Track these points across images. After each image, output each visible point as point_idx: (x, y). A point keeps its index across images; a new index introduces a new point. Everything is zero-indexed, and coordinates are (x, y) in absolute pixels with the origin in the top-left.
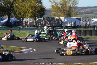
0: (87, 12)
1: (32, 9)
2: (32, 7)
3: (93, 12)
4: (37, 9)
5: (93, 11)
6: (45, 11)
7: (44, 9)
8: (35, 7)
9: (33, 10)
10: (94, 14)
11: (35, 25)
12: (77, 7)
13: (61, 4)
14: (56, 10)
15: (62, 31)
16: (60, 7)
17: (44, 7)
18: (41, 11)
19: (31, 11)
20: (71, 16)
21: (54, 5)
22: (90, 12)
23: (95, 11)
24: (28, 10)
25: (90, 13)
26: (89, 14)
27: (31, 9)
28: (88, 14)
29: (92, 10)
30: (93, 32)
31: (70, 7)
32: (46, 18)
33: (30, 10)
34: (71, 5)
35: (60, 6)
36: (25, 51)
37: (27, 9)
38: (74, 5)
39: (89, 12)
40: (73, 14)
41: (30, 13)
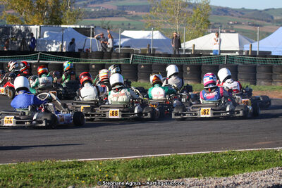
0: (108, 10)
3: (126, 13)
5: (124, 9)
10: (128, 18)
14: (18, 4)
15: (35, 66)
20: (61, 23)
22: (115, 13)
23: (131, 10)
25: (117, 14)
26: (113, 16)
28: (110, 16)
29: (123, 6)
30: (123, 70)
39: (113, 11)
40: (68, 17)
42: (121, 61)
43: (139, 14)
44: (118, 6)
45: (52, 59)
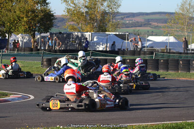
0: (138, 22)
2: (28, 12)
3: (150, 24)
4: (37, 16)
5: (149, 21)
6: (53, 21)
7: (52, 15)
8: (33, 11)
9: (29, 18)
10: (152, 28)
11: (33, 47)
12: (118, 13)
13: (86, 7)
16: (83, 13)
17: (51, 12)
18: (47, 20)
19: (25, 19)
20: (106, 31)
21: (71, 8)
22: (143, 24)
23: (154, 22)
24: (19, 17)
26: (141, 26)
27: (26, 15)
28: (139, 26)
29: (148, 19)
30: (149, 64)
31: (104, 14)
32: (56, 34)
33: (23, 18)
34: (107, 9)
35: (84, 10)
36: (12, 99)
37: (17, 16)
38: (111, 8)
39: (141, 22)
40: (110, 27)
41: (23, 23)
42: (147, 57)
43: (160, 25)
44: (145, 19)
45: (100, 56)
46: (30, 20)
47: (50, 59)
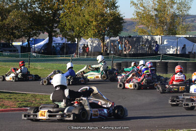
1: (96, 20)
2: (97, 16)
4: (107, 20)
6: (123, 24)
7: (122, 19)
8: (102, 15)
11: (102, 51)
12: (188, 15)
13: (155, 10)
14: (146, 21)
15: (158, 64)
16: (153, 16)
17: (121, 16)
18: (116, 24)
19: (94, 23)
20: (176, 34)
21: (140, 11)
24: (88, 21)
31: (174, 16)
32: (125, 38)
33: (92, 22)
34: (177, 12)
35: (153, 13)
37: (86, 20)
38: (181, 11)
40: (180, 30)
41: (92, 27)
46: (99, 23)
47: (121, 63)
